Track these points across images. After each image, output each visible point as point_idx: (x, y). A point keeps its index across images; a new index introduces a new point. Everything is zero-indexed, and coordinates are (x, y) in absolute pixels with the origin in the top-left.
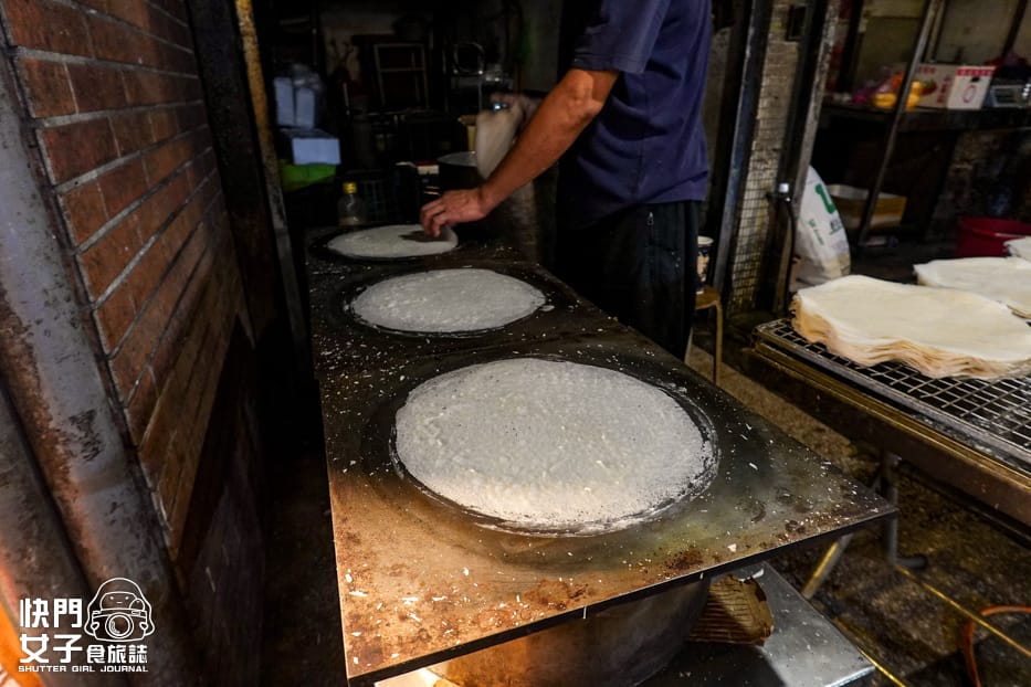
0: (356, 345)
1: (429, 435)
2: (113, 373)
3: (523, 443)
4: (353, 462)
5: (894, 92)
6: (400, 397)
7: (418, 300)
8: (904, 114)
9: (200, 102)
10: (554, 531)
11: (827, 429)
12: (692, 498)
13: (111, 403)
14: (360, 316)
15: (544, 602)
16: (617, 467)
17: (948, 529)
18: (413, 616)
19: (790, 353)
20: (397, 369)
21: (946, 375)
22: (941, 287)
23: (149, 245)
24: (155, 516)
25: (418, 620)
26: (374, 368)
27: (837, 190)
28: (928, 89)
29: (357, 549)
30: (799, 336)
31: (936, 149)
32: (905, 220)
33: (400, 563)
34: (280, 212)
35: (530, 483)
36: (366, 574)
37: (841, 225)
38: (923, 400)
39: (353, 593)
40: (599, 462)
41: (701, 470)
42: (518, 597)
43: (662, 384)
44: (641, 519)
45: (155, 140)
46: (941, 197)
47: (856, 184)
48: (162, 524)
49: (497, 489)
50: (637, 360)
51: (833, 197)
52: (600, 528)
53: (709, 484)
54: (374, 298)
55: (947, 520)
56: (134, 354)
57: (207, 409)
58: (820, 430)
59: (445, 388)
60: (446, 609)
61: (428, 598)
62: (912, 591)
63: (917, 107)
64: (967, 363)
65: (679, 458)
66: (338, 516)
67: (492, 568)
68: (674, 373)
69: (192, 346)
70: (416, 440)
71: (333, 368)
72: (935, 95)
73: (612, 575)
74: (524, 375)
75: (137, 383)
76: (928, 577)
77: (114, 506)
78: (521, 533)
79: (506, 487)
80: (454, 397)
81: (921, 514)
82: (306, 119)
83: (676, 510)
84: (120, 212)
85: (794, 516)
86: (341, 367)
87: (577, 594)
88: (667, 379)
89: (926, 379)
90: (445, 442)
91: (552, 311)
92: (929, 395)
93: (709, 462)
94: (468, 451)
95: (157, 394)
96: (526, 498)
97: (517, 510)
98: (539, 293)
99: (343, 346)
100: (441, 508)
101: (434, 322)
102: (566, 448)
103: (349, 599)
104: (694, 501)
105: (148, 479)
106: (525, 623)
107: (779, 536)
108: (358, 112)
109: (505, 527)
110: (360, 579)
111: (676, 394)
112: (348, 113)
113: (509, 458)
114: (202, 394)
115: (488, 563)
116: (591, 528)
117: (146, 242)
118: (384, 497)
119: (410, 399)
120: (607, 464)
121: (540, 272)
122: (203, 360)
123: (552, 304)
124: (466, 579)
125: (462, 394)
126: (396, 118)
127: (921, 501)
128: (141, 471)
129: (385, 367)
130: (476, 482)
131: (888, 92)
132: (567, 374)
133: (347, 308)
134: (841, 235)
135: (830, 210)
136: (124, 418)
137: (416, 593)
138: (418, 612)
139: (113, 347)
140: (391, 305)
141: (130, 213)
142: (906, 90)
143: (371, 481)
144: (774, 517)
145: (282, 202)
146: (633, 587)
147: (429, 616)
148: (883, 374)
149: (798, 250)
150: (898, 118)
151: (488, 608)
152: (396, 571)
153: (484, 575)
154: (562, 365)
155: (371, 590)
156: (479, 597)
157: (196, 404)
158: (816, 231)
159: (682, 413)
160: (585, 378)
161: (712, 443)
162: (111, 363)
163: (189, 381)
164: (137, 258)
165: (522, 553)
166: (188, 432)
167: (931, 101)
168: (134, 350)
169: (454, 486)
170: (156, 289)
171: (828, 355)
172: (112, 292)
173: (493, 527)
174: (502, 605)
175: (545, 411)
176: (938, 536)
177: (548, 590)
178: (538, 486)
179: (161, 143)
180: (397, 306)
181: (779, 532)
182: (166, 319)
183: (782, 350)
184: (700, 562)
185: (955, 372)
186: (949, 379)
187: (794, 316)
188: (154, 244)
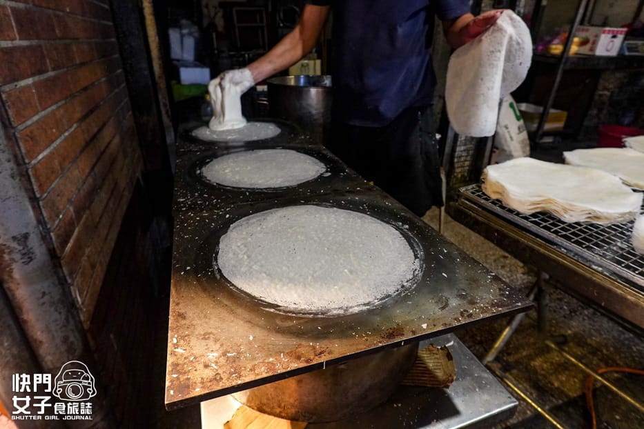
0: (201, 195)
1: (239, 252)
2: (43, 209)
3: (299, 258)
4: (188, 268)
5: (562, 44)
6: (224, 228)
7: (244, 168)
8: (568, 59)
9: (113, 40)
10: (311, 314)
11: (509, 256)
12: (403, 294)
13: (41, 229)
14: (206, 177)
15: (299, 358)
16: (357, 273)
17: (581, 319)
18: (213, 365)
19: (480, 206)
20: (225, 210)
21: (577, 221)
22: (578, 166)
23: (73, 129)
24: (73, 301)
25: (216, 367)
26: (210, 210)
27: (524, 107)
28: (584, 43)
29: (183, 322)
30: (486, 195)
31: (587, 81)
32: (566, 126)
33: (209, 331)
34: (167, 112)
35: (300, 283)
36: (186, 338)
37: (524, 128)
38: (561, 236)
39: (176, 350)
40: (346, 270)
41: (411, 277)
42: (282, 354)
43: (393, 223)
44: (368, 307)
45: (78, 62)
46: (590, 112)
47: (536, 103)
48: (78, 306)
49: (278, 286)
50: (379, 208)
51: (520, 111)
52: (341, 312)
53: (415, 285)
54: (217, 166)
55: (581, 314)
56: (59, 198)
57: (113, 236)
58: (505, 257)
59: (254, 223)
60: (234, 361)
61: (224, 354)
62: (556, 357)
63: (576, 54)
64: (590, 213)
65: (398, 269)
66: (174, 302)
67: (268, 335)
68: (401, 217)
69: (103, 195)
70: (231, 255)
71: (184, 209)
72: (588, 46)
73: (345, 341)
74: (306, 216)
75: (61, 216)
76: (567, 349)
77: (44, 294)
78: (290, 314)
79: (284, 285)
80: (259, 229)
81: (564, 310)
82: (189, 55)
83: (392, 302)
84: (50, 106)
85: (467, 307)
86: (190, 209)
87: (321, 353)
88: (397, 220)
89: (564, 223)
90: (249, 257)
91: (330, 176)
92: (565, 233)
93: (417, 272)
94: (263, 262)
95: (76, 224)
96: (296, 292)
97: (289, 300)
98: (322, 165)
99: (193, 196)
100: (240, 298)
101: (253, 182)
102: (326, 262)
103: (173, 353)
104: (403, 297)
105: (68, 278)
106: (284, 371)
107: (455, 319)
108: (223, 52)
109: (280, 310)
110: (182, 342)
111: (402, 230)
112: (216, 52)
113: (288, 267)
114: (111, 226)
115: (266, 333)
116: (335, 312)
117: (71, 127)
118: (205, 290)
119: (231, 228)
120: (351, 272)
121: (325, 152)
122: (111, 205)
123: (330, 172)
124: (250, 343)
125: (264, 227)
126: (246, 56)
127: (566, 302)
128: (63, 273)
129: (218, 209)
130: (265, 282)
131: (558, 44)
132: (333, 216)
133: (198, 172)
134: (524, 135)
135: (518, 119)
136: (51, 238)
137: (217, 351)
138: (216, 363)
139: (42, 192)
140: (227, 171)
141: (58, 108)
142: (569, 43)
143: (198, 280)
144: (454, 307)
145: (168, 107)
146: (357, 349)
147: (224, 365)
148: (536, 219)
149: (497, 144)
150: (564, 60)
151: (261, 361)
152: (205, 337)
153: (262, 340)
154: (331, 210)
155: (188, 348)
156: (257, 354)
157: (106, 232)
158: (509, 132)
159: (404, 241)
160: (344, 217)
161: (420, 260)
162: (41, 203)
163: (101, 218)
164: (63, 137)
165: (289, 327)
166: (99, 249)
167: (585, 50)
168: (58, 195)
169: (251, 284)
170: (77, 158)
171: (503, 207)
172: (43, 158)
173: (272, 310)
174: (271, 359)
175: (316, 238)
176: (574, 324)
177: (302, 350)
178: (305, 285)
179: (83, 64)
180: (231, 171)
181: (456, 316)
182: (84, 177)
183: (475, 204)
184: (403, 335)
185: (582, 219)
186: (578, 223)
187: (484, 182)
188: (76, 129)
